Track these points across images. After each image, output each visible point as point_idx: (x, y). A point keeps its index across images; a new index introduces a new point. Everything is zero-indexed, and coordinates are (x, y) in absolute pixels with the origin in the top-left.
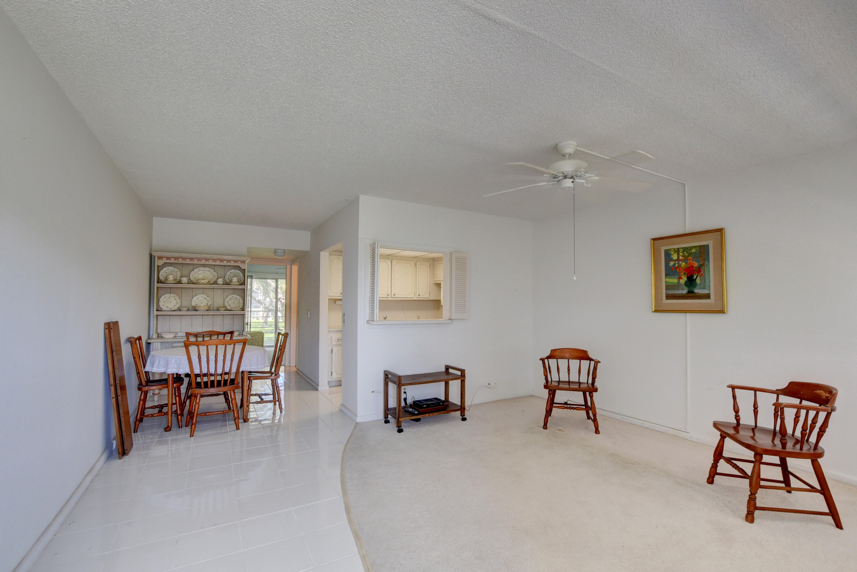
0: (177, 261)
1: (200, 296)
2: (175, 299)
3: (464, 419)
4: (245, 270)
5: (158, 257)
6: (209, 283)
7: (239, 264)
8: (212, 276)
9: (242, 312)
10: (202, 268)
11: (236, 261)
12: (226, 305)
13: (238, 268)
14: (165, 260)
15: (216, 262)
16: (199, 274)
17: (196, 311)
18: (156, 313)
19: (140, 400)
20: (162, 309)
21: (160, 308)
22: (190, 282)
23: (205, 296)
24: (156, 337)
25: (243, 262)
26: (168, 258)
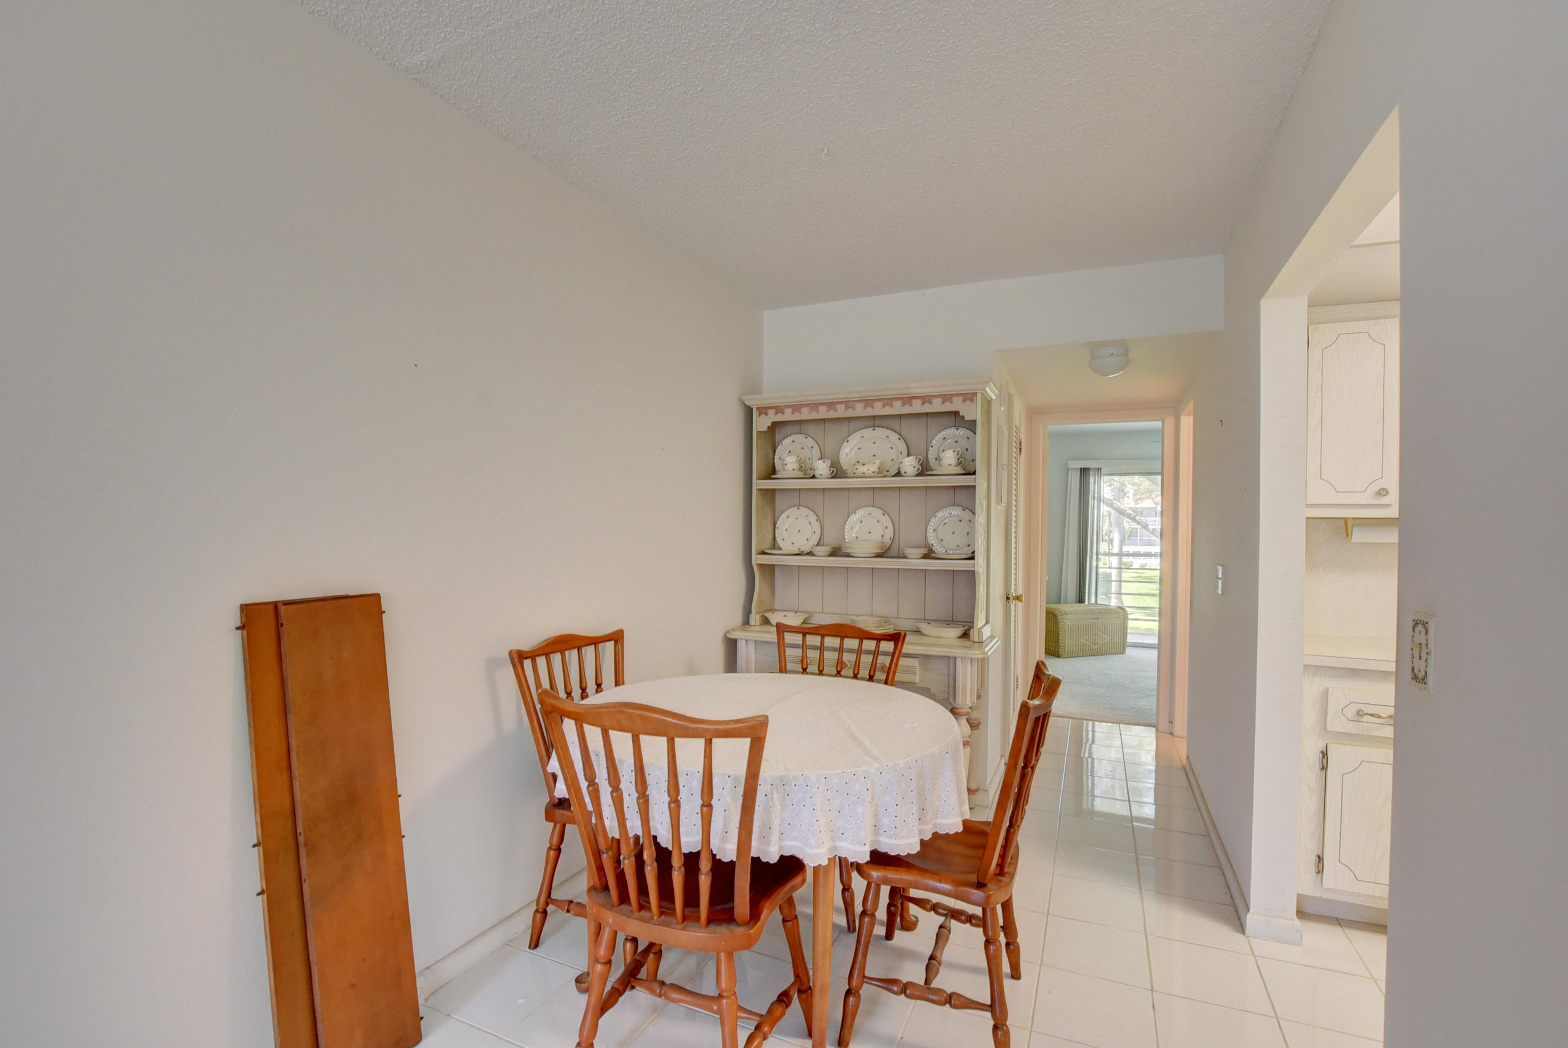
0: (799, 414)
1: (860, 513)
2: (810, 523)
4: (974, 422)
5: (758, 409)
6: (882, 472)
7: (956, 405)
8: (893, 454)
9: (966, 565)
10: (868, 432)
11: (946, 398)
12: (932, 540)
13: (955, 417)
14: (772, 417)
15: (891, 406)
16: (860, 449)
17: (848, 555)
18: (757, 559)
19: (550, 848)
20: (780, 549)
21: (774, 545)
22: (838, 472)
23: (877, 512)
24: (758, 623)
25: (969, 397)
26: (779, 410)
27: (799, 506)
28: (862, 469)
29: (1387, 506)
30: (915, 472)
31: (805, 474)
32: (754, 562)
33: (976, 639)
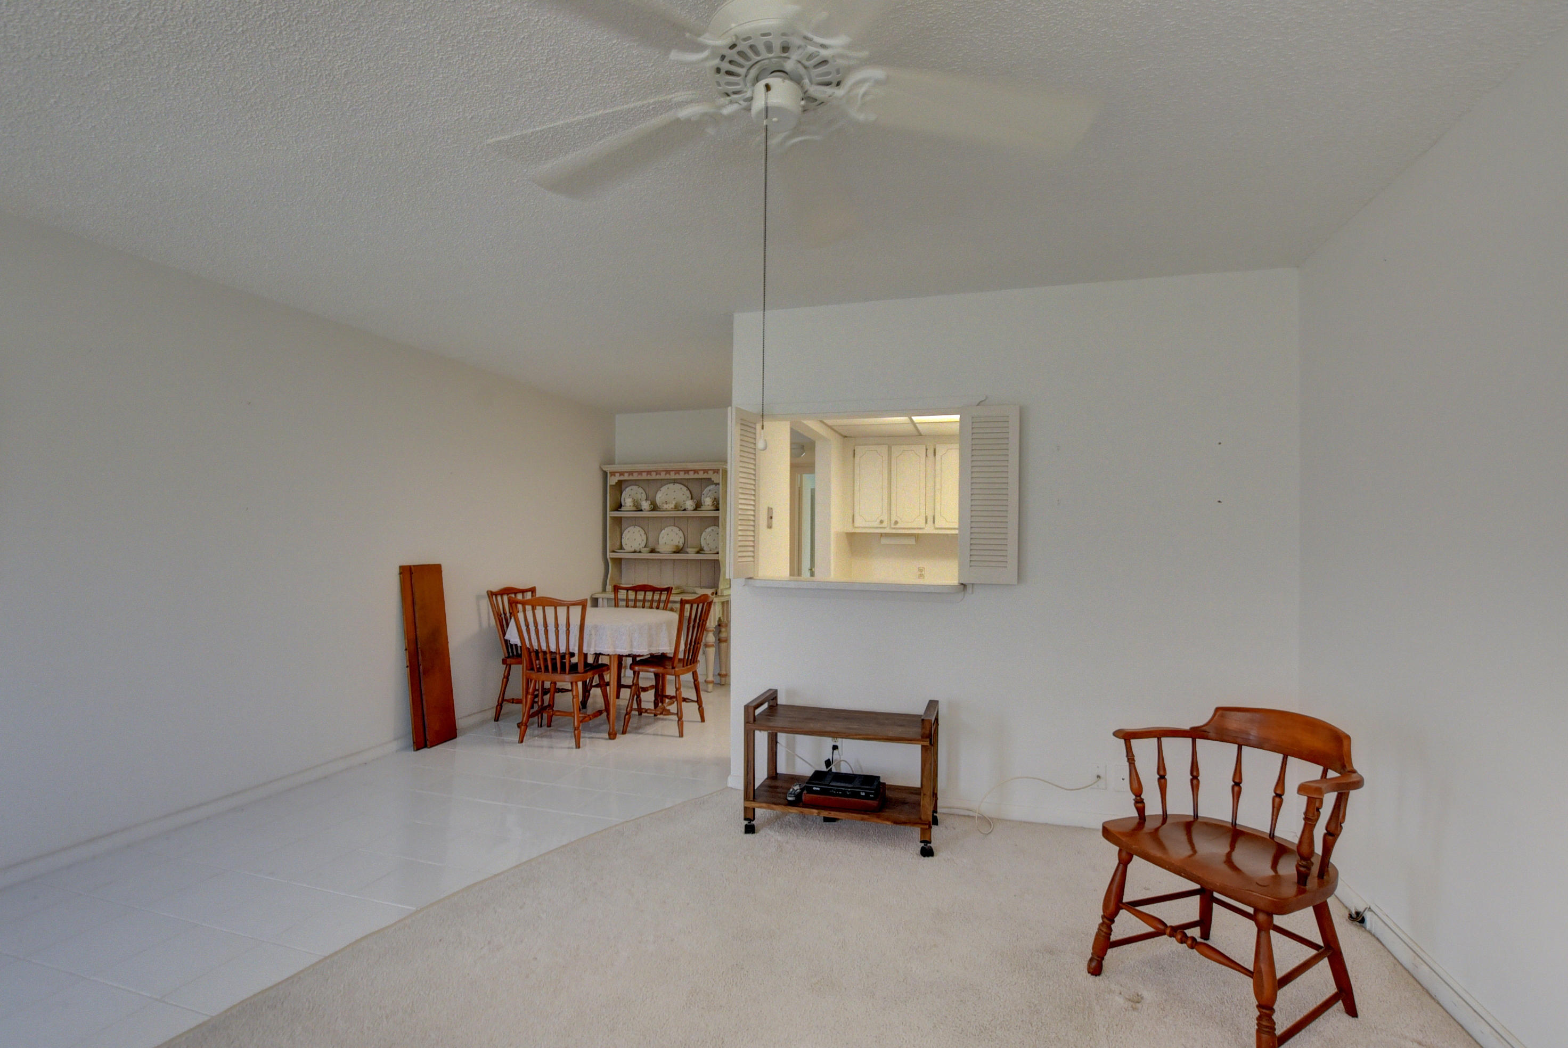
0: (634, 477)
1: (667, 530)
2: (640, 535)
3: (927, 852)
4: (719, 484)
5: (610, 473)
6: (677, 508)
7: (710, 475)
8: (683, 499)
9: (715, 557)
10: (671, 486)
11: (706, 471)
12: (703, 544)
13: (709, 481)
14: (618, 478)
15: (679, 474)
16: (667, 495)
17: (659, 552)
18: (610, 555)
19: (504, 678)
20: (624, 549)
21: (621, 548)
22: (655, 508)
23: (676, 529)
24: (610, 590)
25: (716, 471)
26: (622, 474)
27: (635, 525)
28: (666, 506)
29: (884, 528)
30: (692, 508)
31: (637, 508)
32: (608, 557)
33: (720, 595)
